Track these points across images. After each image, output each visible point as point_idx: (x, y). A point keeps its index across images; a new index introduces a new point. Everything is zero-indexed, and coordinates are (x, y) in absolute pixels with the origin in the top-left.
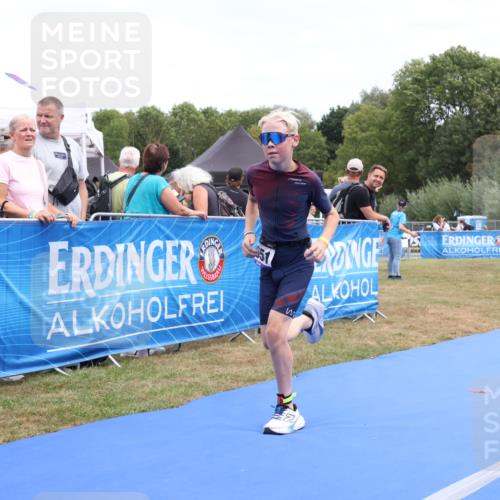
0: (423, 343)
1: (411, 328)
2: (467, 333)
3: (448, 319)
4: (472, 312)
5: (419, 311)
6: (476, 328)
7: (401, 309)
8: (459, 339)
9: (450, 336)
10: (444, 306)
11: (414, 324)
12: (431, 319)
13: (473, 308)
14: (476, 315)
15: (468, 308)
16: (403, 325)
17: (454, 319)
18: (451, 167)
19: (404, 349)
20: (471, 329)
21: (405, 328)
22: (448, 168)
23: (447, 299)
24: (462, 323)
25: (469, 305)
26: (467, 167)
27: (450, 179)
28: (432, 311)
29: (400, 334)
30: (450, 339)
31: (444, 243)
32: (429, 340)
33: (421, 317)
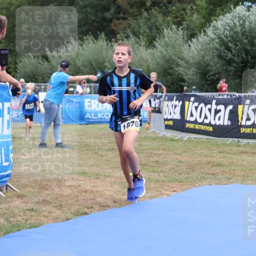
0: (56, 220)
1: (45, 202)
2: (104, 207)
3: (86, 192)
4: (112, 184)
5: (55, 184)
6: (115, 202)
7: (35, 181)
8: (96, 215)
9: (86, 210)
10: (82, 178)
11: (48, 198)
12: (67, 191)
13: (113, 179)
14: (116, 187)
15: (109, 179)
16: (36, 200)
17: (91, 192)
18: (94, 24)
19: (36, 227)
20: (110, 203)
21: (38, 203)
22: (92, 25)
23: (86, 169)
24: (100, 196)
25: (109, 176)
26: (112, 25)
27: (96, 38)
28: (69, 183)
29: (32, 210)
30: (85, 213)
31: (86, 108)
32: (63, 216)
33: (57, 190)
